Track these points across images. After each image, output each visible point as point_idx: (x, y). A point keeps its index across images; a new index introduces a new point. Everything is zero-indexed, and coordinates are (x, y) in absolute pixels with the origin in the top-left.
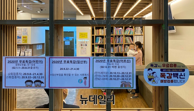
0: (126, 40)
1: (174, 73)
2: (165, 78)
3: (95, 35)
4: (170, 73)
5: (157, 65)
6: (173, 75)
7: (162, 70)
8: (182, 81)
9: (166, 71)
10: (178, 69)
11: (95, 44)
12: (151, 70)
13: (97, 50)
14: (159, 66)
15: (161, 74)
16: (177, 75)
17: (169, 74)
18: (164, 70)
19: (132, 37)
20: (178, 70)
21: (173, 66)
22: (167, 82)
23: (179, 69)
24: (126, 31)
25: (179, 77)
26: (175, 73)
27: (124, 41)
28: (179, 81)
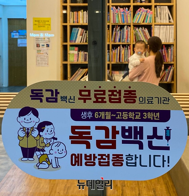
0: (136, 35)
1: (127, 125)
2: (88, 147)
3: (70, 22)
4: (109, 125)
5: (57, 93)
6: (123, 136)
7: (76, 114)
8: (159, 161)
9: (93, 119)
10: (142, 111)
11: (68, 43)
12: (31, 115)
13: (74, 56)
14: (64, 98)
15: (73, 128)
16: (136, 133)
17: (106, 129)
18: (84, 115)
19: (149, 27)
20: (142, 116)
21: (123, 99)
22: (97, 161)
23: (147, 111)
24: (137, 16)
25: (145, 141)
26: (130, 128)
27: (133, 38)
28: (145, 161)
